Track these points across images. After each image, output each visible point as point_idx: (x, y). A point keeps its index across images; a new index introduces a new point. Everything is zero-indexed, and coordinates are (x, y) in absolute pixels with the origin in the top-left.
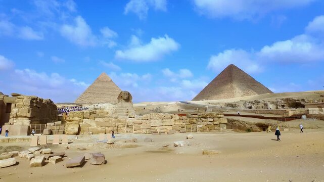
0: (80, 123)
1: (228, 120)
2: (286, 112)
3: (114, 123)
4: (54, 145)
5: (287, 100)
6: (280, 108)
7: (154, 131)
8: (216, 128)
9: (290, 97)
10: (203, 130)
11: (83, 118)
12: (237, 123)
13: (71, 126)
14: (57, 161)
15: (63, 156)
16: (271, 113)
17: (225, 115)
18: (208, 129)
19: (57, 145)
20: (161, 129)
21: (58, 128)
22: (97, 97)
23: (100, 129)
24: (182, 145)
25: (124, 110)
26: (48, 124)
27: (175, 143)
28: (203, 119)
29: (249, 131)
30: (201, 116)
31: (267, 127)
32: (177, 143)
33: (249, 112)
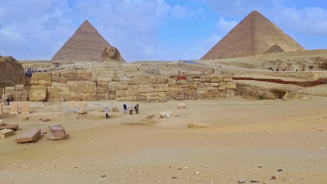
0: (48, 87)
1: (238, 85)
2: (311, 75)
3: (91, 88)
4: (11, 115)
5: (318, 59)
6: (307, 70)
7: (143, 98)
8: (221, 94)
9: (321, 56)
10: (204, 97)
11: (52, 81)
12: (248, 89)
13: (36, 90)
14: (7, 135)
15: (15, 129)
16: (293, 76)
17: (234, 79)
18: (211, 96)
19: (15, 115)
20: (152, 96)
21: (20, 93)
22: (80, 54)
23: (73, 94)
24: (168, 116)
25: (110, 72)
26: (7, 88)
27: (161, 113)
28: (206, 84)
29: (261, 98)
30: (204, 80)
31: (284, 93)
32: (163, 114)
33: (267, 75)
